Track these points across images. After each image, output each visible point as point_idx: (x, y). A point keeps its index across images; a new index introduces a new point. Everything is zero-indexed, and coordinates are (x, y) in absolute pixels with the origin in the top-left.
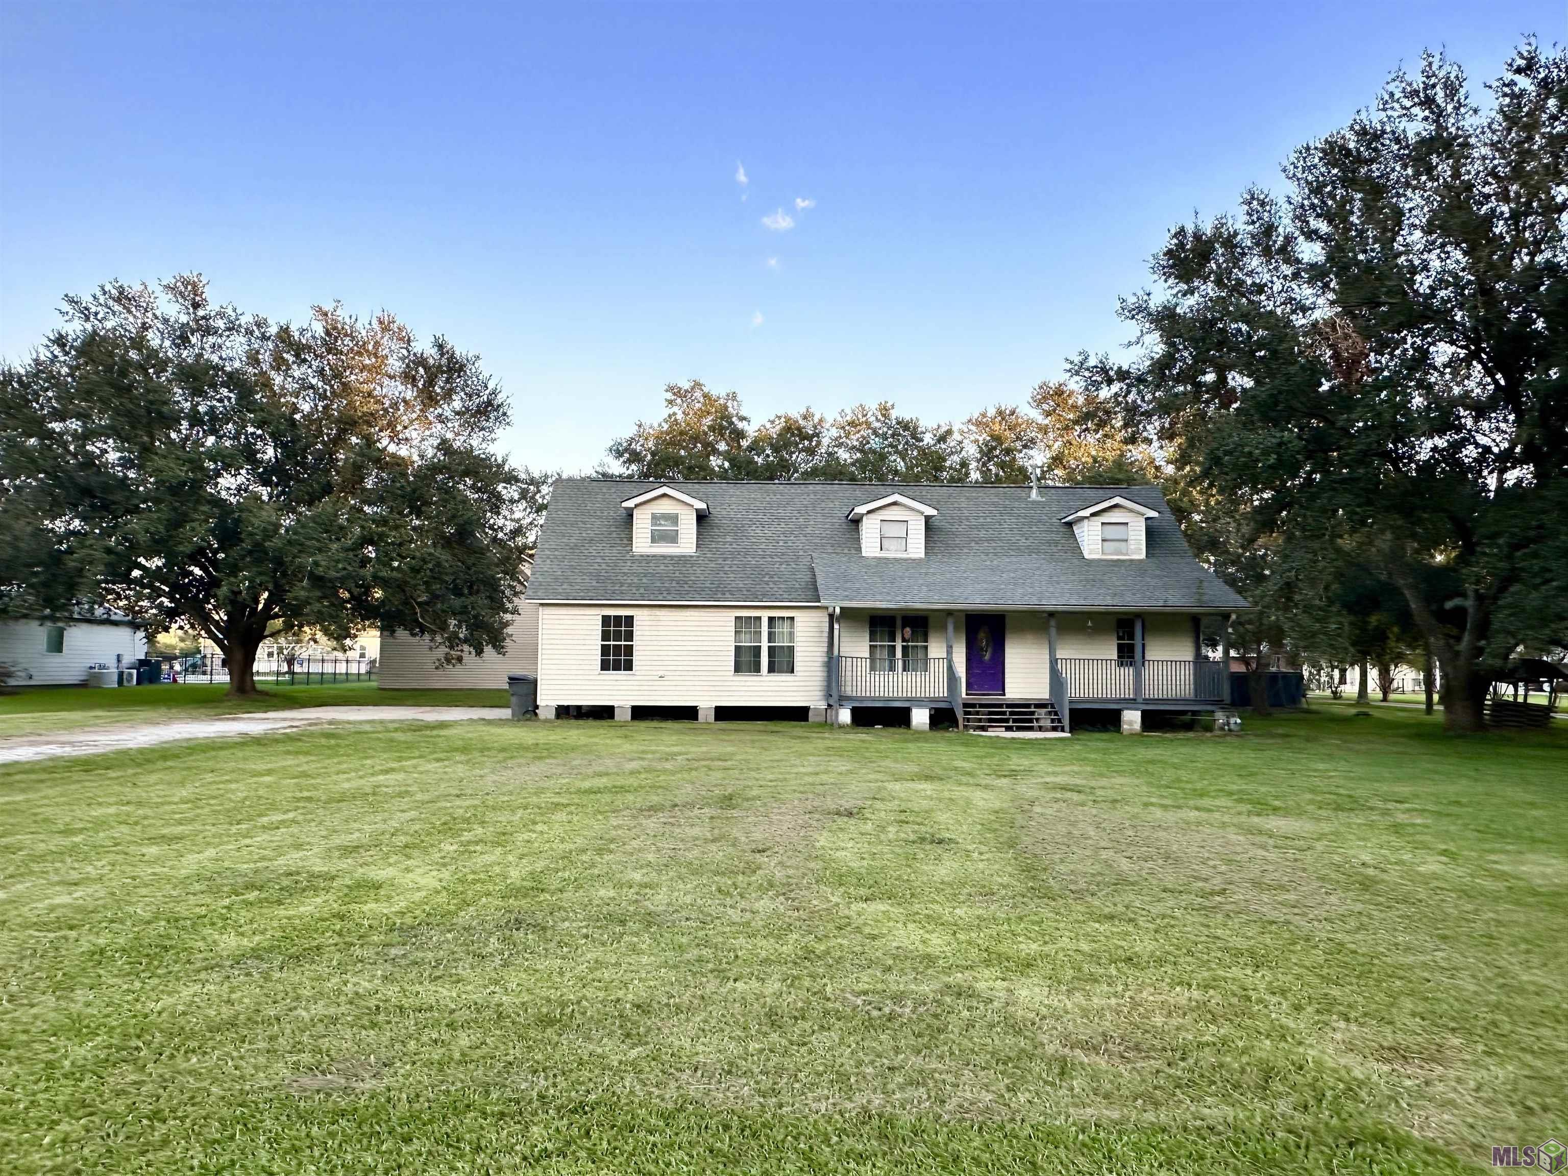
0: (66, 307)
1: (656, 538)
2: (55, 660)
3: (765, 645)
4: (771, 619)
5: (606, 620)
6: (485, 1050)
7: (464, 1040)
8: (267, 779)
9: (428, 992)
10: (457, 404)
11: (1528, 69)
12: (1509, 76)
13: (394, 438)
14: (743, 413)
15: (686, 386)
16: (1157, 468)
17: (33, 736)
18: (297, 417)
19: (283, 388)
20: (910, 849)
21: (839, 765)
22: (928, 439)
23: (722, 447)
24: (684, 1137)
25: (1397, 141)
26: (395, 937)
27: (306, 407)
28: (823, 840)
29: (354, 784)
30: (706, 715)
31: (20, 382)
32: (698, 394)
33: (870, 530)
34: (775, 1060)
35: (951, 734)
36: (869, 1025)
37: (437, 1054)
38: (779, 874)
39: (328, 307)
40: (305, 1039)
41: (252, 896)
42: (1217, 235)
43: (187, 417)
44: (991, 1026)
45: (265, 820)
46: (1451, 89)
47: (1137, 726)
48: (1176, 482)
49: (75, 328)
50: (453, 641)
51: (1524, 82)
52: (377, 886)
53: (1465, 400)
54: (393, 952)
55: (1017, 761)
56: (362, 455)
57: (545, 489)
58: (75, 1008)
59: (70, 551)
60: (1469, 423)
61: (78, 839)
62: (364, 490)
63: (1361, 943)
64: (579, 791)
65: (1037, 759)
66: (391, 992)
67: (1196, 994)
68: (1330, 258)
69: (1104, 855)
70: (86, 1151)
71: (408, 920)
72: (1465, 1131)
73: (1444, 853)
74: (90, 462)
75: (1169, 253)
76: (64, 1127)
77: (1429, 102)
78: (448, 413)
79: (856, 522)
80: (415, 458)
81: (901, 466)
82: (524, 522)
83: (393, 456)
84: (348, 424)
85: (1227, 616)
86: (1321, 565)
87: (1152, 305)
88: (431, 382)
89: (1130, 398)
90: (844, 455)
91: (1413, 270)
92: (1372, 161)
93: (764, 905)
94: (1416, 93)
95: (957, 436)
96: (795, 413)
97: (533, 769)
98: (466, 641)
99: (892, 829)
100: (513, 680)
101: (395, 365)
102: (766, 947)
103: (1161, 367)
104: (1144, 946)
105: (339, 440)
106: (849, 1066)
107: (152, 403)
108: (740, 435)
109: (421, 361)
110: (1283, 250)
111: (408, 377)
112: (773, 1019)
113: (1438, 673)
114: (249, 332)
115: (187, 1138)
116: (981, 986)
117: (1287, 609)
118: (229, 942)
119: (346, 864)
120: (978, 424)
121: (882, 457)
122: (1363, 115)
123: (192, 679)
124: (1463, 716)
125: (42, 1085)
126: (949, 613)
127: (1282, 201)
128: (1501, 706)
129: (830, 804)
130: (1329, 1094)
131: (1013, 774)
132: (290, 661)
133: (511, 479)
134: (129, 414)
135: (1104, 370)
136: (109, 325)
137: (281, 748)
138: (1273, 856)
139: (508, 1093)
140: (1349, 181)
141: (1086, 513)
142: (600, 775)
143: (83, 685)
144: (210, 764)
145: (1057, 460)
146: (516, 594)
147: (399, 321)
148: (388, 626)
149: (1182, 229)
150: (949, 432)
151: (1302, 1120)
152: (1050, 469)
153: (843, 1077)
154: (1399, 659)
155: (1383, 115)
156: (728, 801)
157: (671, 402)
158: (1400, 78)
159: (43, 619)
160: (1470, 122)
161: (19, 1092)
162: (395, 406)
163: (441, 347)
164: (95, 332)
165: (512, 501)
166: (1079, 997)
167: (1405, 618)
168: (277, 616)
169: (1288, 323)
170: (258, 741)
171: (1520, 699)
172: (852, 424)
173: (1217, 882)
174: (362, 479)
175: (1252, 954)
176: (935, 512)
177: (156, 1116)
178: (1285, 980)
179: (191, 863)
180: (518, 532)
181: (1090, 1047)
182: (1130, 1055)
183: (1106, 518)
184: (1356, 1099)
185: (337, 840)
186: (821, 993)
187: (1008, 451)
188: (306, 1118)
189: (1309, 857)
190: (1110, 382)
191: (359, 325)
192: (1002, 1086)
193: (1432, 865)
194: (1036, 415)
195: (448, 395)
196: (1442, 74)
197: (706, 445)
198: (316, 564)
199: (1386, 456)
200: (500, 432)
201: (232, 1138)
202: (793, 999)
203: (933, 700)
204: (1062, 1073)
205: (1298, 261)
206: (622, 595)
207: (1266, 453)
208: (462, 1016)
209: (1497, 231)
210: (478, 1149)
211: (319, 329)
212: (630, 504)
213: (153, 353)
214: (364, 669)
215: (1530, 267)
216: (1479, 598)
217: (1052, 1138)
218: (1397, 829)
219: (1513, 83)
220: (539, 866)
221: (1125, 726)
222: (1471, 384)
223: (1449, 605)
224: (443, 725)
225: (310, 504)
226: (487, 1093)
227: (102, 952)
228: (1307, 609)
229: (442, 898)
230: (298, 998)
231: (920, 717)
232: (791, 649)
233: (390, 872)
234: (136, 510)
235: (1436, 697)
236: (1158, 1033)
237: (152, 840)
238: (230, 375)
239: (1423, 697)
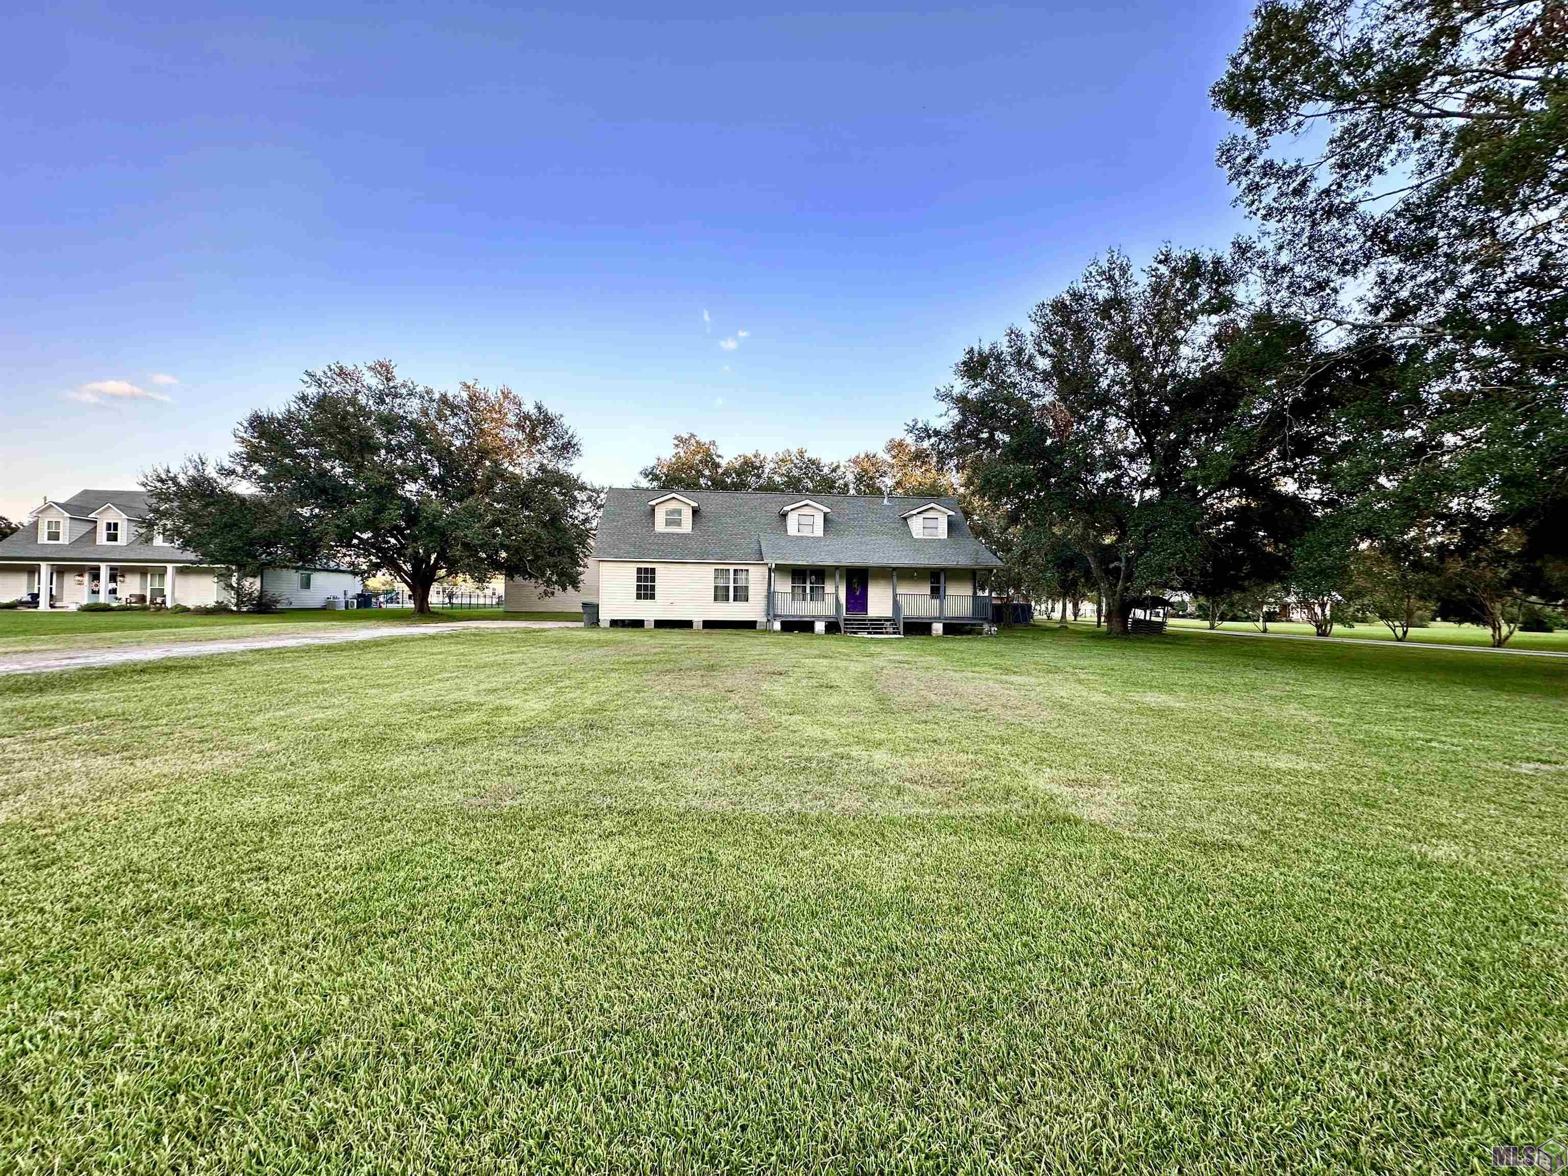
0: (306, 378)
1: (668, 523)
2: (305, 593)
3: (731, 585)
4: (735, 571)
5: (639, 570)
6: (575, 785)
7: (563, 781)
8: (440, 657)
9: (541, 759)
10: (550, 443)
11: (1165, 261)
12: (1155, 265)
13: (512, 462)
14: (719, 453)
15: (686, 436)
16: (955, 489)
17: (295, 634)
18: (453, 448)
19: (443, 431)
20: (816, 690)
21: (774, 650)
22: (826, 470)
23: (707, 472)
24: (690, 825)
25: (1093, 300)
26: (521, 733)
27: (458, 443)
28: (765, 686)
29: (493, 659)
30: (698, 625)
31: (280, 425)
32: (693, 441)
33: (792, 519)
34: (740, 788)
35: (838, 636)
36: (792, 771)
37: (548, 788)
38: (741, 702)
39: (470, 383)
40: (470, 780)
41: (435, 713)
42: (991, 354)
43: (386, 448)
44: (859, 772)
45: (440, 677)
46: (1124, 271)
47: (940, 632)
48: (965, 497)
49: (312, 391)
50: (548, 582)
51: (1163, 270)
52: (508, 709)
53: (1124, 452)
54: (519, 740)
55: (873, 649)
56: (492, 472)
57: (602, 496)
58: (331, 768)
59: (314, 527)
60: (1126, 464)
61: (326, 686)
62: (494, 493)
63: (1060, 733)
64: (625, 663)
65: (885, 648)
66: (520, 759)
67: (971, 757)
68: (1053, 367)
69: (922, 693)
70: (344, 837)
71: (528, 725)
72: (1111, 817)
73: (1105, 692)
74: (323, 473)
75: (964, 363)
76: (330, 825)
77: (1111, 279)
78: (544, 448)
79: (784, 516)
80: (525, 475)
81: (810, 485)
82: (591, 515)
83: (511, 473)
84: (484, 453)
85: (991, 571)
86: (1043, 541)
87: (954, 393)
88: (533, 430)
89: (941, 446)
90: (777, 479)
91: (1100, 375)
92: (1079, 311)
93: (733, 717)
94: (1104, 272)
95: (842, 469)
96: (750, 454)
97: (597, 652)
98: (556, 583)
99: (805, 682)
100: (585, 605)
101: (512, 419)
102: (736, 736)
103: (958, 427)
104: (942, 735)
105: (478, 463)
106: (781, 790)
107: (362, 437)
108: (718, 466)
109: (527, 417)
110: (1028, 363)
111: (519, 426)
112: (739, 770)
113: (1104, 605)
114: (422, 397)
115: (404, 829)
116: (854, 754)
117: (1024, 564)
118: (422, 736)
119: (491, 697)
120: (855, 462)
121: (799, 480)
122: (1075, 285)
123: (390, 606)
124: (1117, 627)
125: (315, 805)
126: (837, 568)
127: (1028, 334)
128: (1137, 622)
129: (769, 669)
130: (1040, 801)
131: (871, 655)
132: (451, 596)
133: (583, 488)
134: (348, 443)
135: (926, 430)
136: (334, 390)
137: (446, 641)
138: (1014, 693)
139: (590, 805)
140: (1065, 323)
141: (915, 512)
142: (637, 655)
143: (324, 608)
144: (405, 649)
145: (899, 484)
146: (586, 556)
147: (514, 392)
148: (510, 575)
149: (972, 349)
150: (838, 467)
151: (1024, 812)
152: (895, 489)
153: (778, 796)
154: (1084, 596)
155: (1085, 285)
156: (711, 668)
157: (677, 446)
158: (1095, 263)
159: (297, 569)
160: (1133, 290)
161: (301, 808)
162: (512, 443)
163: (539, 408)
164: (325, 395)
165: (583, 502)
166: (907, 758)
167: (1087, 572)
168: (442, 568)
169: (1029, 405)
170: (433, 637)
171: (1148, 618)
172: (782, 461)
173: (983, 705)
174: (492, 487)
175: (1001, 738)
176: (828, 510)
177: (384, 819)
178: (1017, 749)
179: (395, 698)
180: (586, 520)
181: (911, 781)
182: (935, 785)
183: (926, 515)
184: (1054, 802)
185: (482, 687)
186: (766, 757)
187: (871, 478)
188: (473, 819)
189: (1033, 694)
190: (929, 437)
191: (489, 394)
192: (866, 800)
193: (1098, 697)
194: (888, 458)
195: (544, 438)
196: (1119, 262)
197: (698, 471)
198: (466, 536)
199: (1080, 480)
200: (575, 460)
201: (430, 829)
202: (750, 760)
203: (826, 617)
204: (898, 794)
205: (1036, 369)
206: (649, 556)
207: (1015, 477)
208: (560, 770)
209: (1145, 354)
210: (573, 832)
211: (465, 395)
212: (653, 503)
213: (362, 408)
214: (495, 601)
215: (1162, 374)
216: (1128, 560)
217: (892, 822)
218: (1080, 682)
219: (1157, 269)
220: (603, 699)
221: (934, 632)
222: (1128, 443)
223: (1112, 566)
224: (543, 630)
225: (460, 500)
226: (577, 806)
227: (346, 741)
228: (1036, 566)
229: (547, 715)
230: (465, 762)
231: (820, 627)
232: (747, 587)
233: (516, 702)
234: (354, 502)
235: (1103, 619)
236: (951, 775)
237: (372, 687)
238: (411, 422)
239: (1096, 619)
